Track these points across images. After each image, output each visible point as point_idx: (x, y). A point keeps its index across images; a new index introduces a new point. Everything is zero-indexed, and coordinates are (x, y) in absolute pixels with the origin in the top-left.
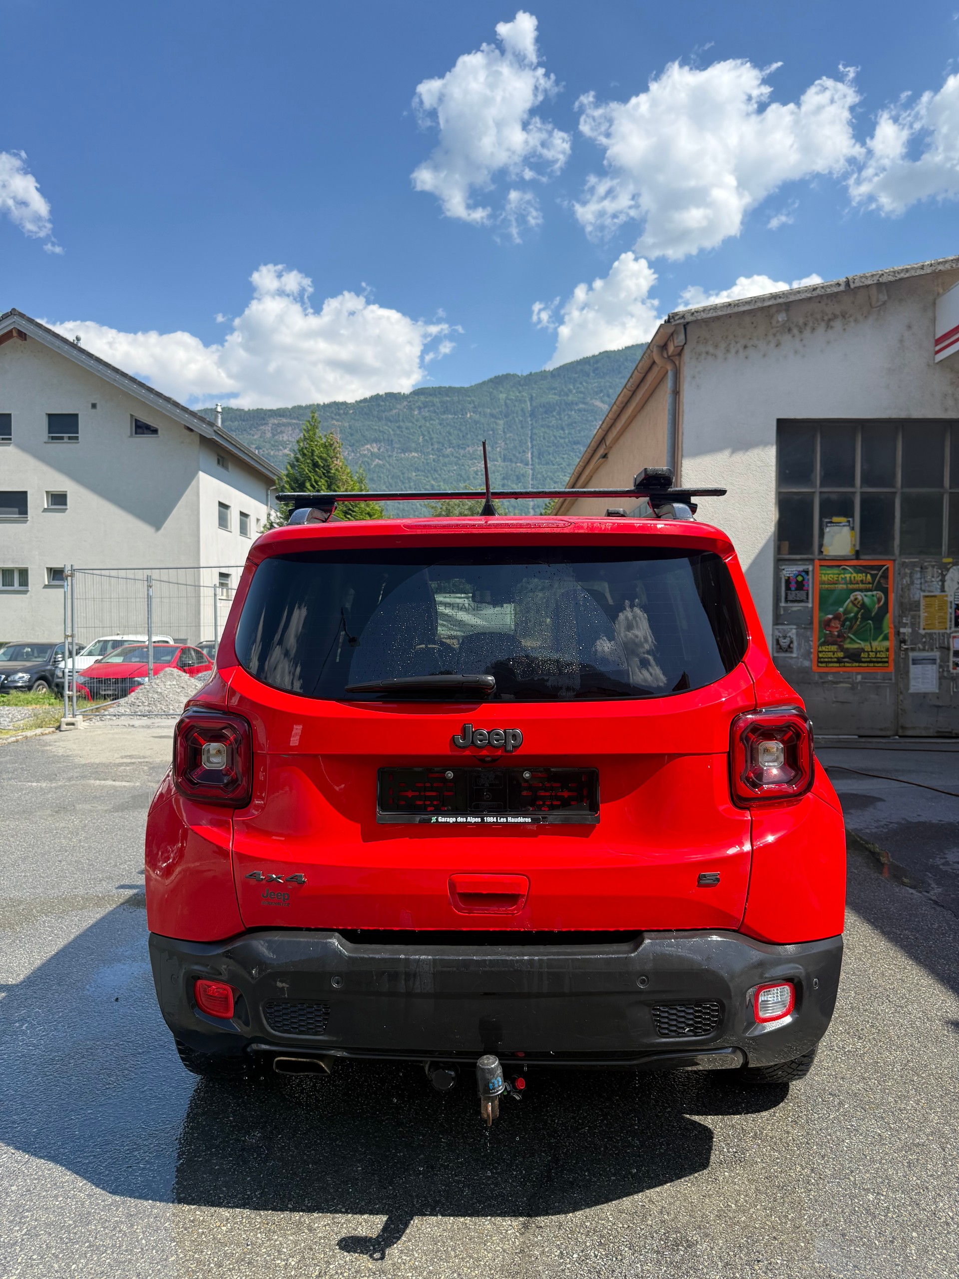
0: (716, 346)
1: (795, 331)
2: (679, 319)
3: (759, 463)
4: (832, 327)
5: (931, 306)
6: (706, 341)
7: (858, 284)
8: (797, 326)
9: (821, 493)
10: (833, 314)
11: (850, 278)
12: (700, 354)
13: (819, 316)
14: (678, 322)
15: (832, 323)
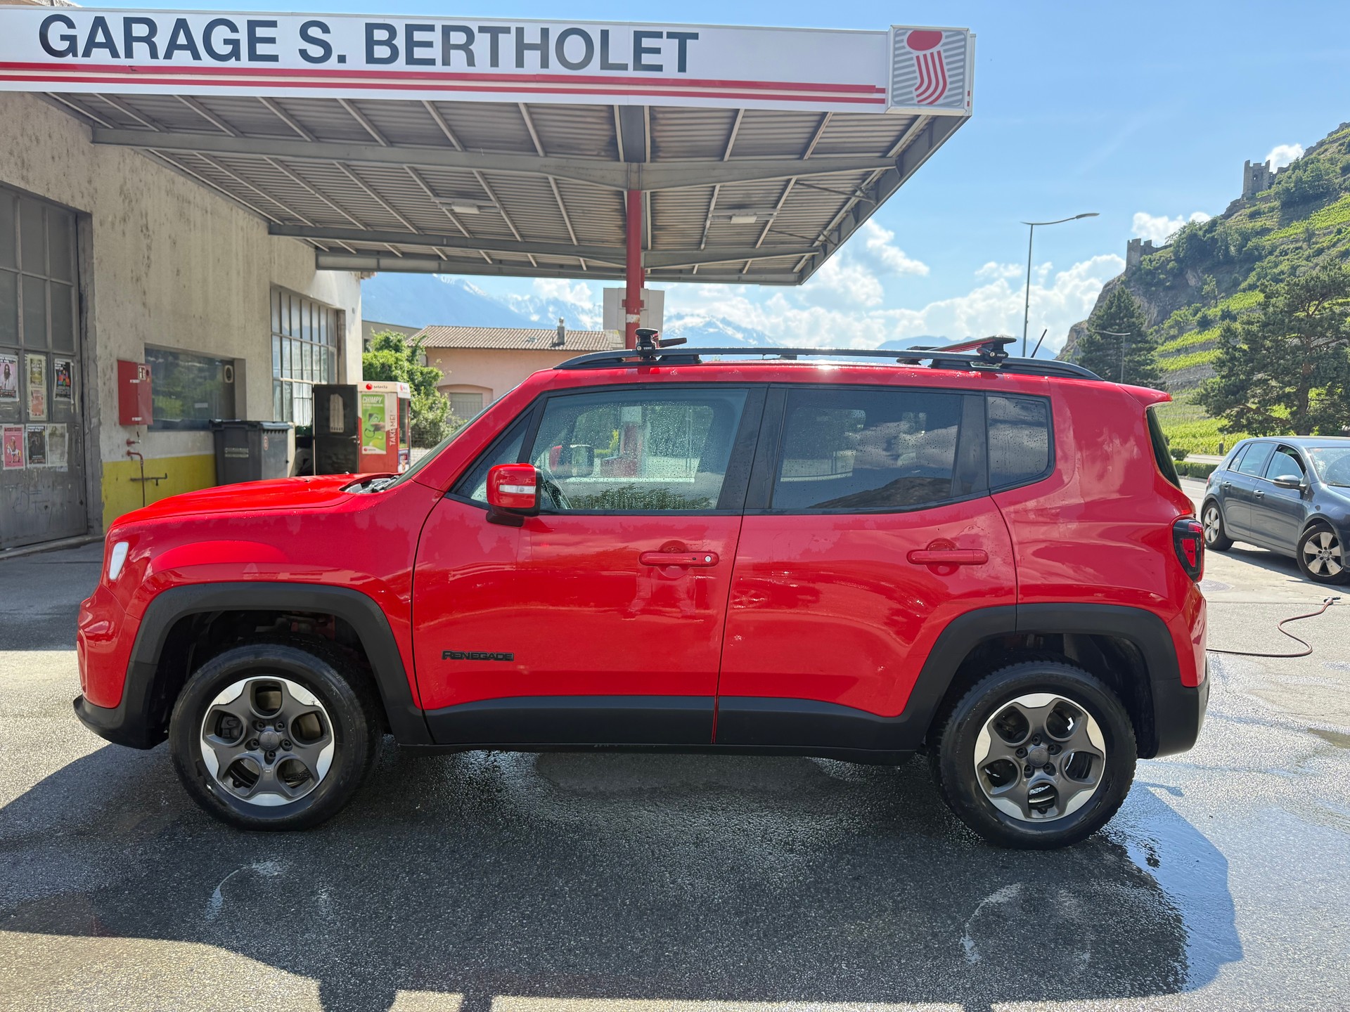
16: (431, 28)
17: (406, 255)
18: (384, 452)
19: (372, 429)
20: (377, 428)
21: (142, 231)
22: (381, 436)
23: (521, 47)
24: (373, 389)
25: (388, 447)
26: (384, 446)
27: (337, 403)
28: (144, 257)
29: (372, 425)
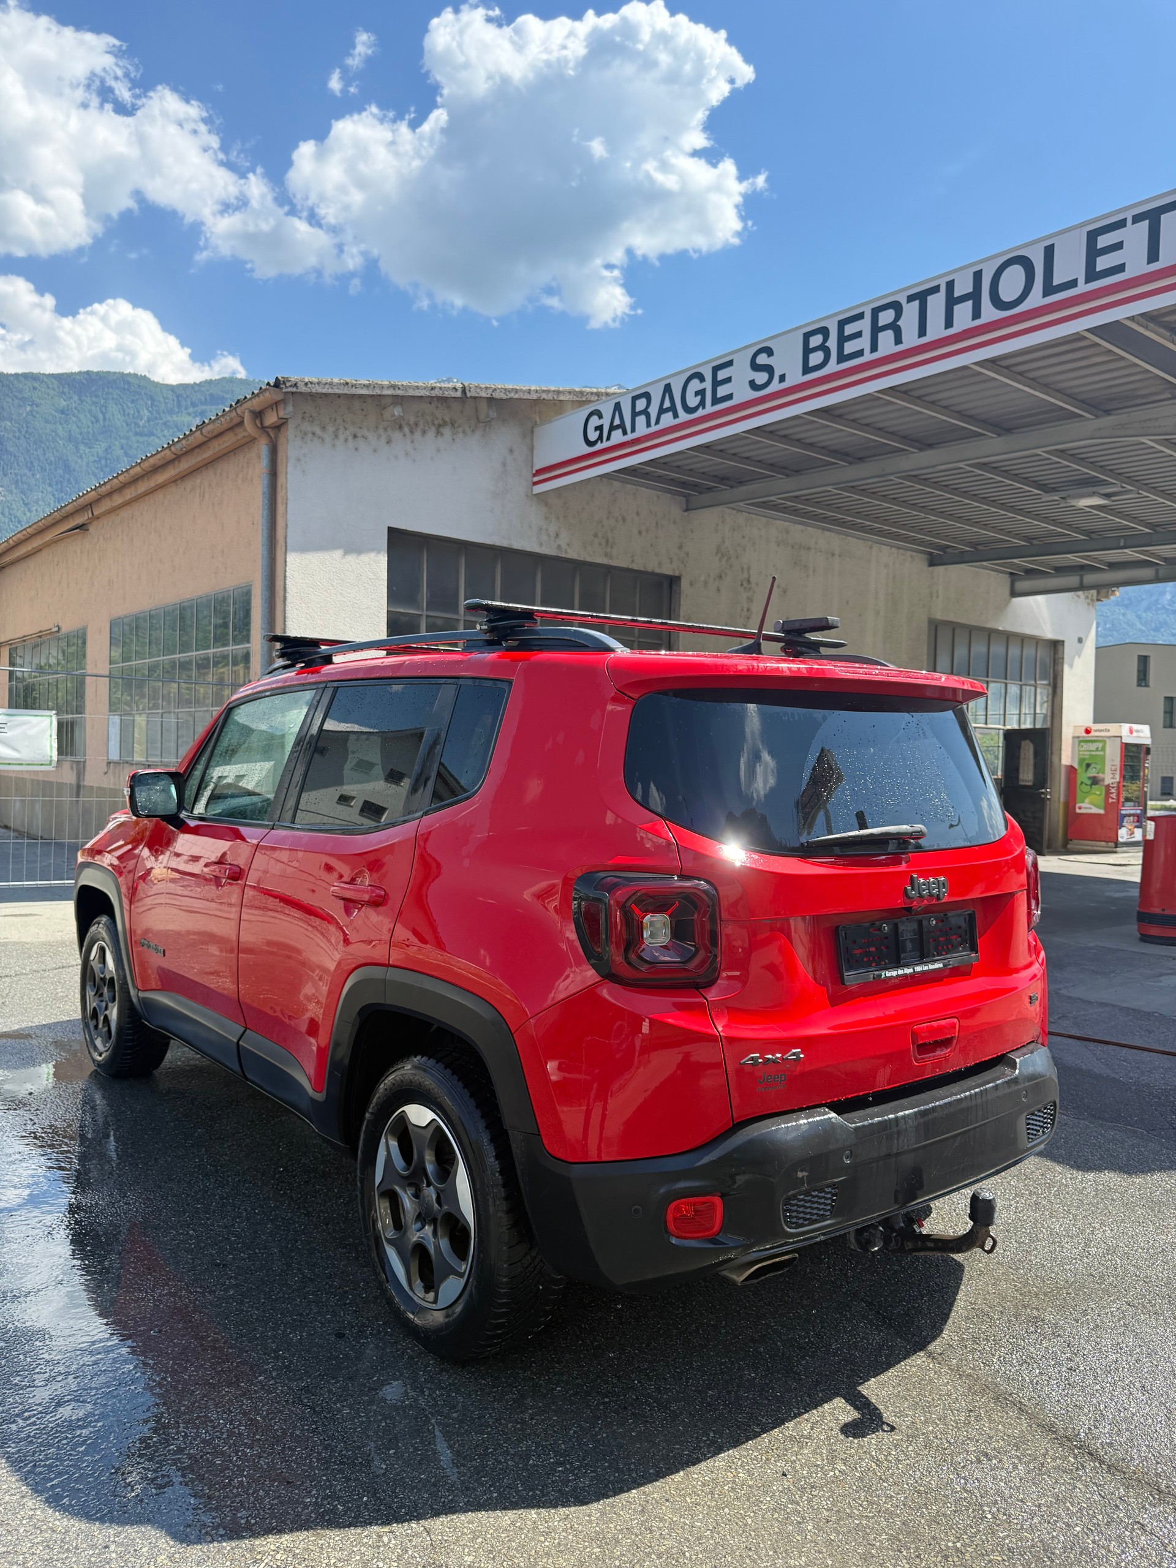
0: (324, 428)
1: (406, 430)
2: (291, 386)
3: (371, 576)
4: (442, 434)
5: (529, 433)
6: (312, 420)
7: (474, 394)
8: (408, 424)
9: (427, 616)
10: (443, 419)
11: (466, 384)
12: (305, 434)
13: (429, 419)
14: (290, 389)
15: (441, 429)
16: (860, 316)
17: (1113, 566)
18: (1102, 812)
19: (1089, 782)
20: (1095, 781)
21: (742, 585)
22: (1098, 792)
23: (952, 302)
24: (1093, 734)
25: (1107, 806)
26: (1102, 804)
27: (1027, 751)
28: (743, 610)
29: (1090, 778)
